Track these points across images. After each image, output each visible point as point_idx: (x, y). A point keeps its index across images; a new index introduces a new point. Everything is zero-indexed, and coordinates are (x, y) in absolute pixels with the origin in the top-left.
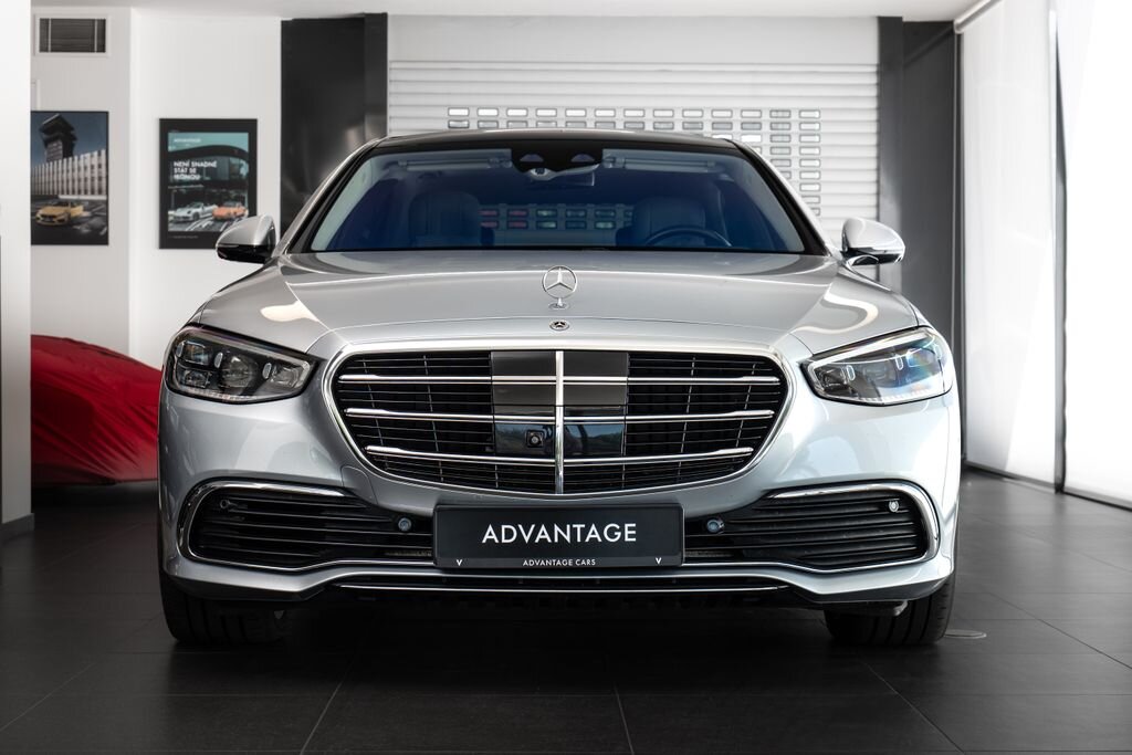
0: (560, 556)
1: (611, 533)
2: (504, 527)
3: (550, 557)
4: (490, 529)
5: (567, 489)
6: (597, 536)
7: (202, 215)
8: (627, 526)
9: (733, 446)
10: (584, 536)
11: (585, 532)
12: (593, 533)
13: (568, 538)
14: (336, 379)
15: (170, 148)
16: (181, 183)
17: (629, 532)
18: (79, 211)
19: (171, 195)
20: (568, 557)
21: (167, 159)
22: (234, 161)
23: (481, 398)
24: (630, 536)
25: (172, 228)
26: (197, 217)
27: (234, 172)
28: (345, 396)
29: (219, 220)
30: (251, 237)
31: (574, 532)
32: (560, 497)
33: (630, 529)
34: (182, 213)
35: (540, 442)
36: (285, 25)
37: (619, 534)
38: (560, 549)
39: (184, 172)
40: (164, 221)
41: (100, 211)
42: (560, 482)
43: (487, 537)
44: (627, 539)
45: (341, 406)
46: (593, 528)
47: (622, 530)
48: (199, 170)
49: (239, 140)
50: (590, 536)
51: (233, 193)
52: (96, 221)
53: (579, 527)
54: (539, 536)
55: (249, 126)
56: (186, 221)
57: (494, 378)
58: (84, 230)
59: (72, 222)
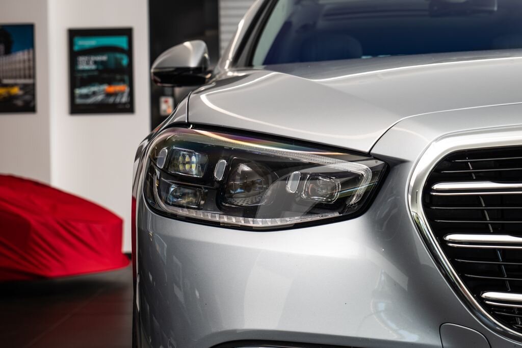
7: (98, 92)
14: (427, 189)
15: (76, 48)
16: (83, 71)
18: (16, 91)
19: (76, 79)
21: (74, 56)
22: (118, 56)
25: (79, 101)
26: (94, 93)
27: (118, 63)
29: (109, 95)
30: (187, 60)
34: (84, 91)
39: (86, 64)
40: (72, 96)
41: (30, 90)
45: (440, 232)
48: (96, 63)
49: (121, 42)
51: (118, 77)
52: (28, 97)
55: (127, 33)
56: (87, 96)
58: (19, 103)
59: (12, 98)
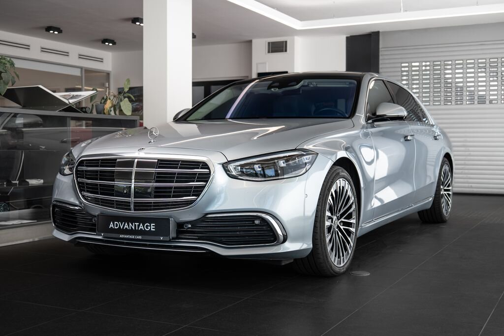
0: (131, 234)
1: (147, 226)
2: (115, 223)
3: (127, 234)
4: (112, 223)
5: (135, 210)
6: (142, 228)
8: (152, 224)
9: (190, 196)
10: (138, 228)
11: (139, 226)
12: (141, 227)
13: (133, 228)
17: (152, 227)
20: (133, 235)
23: (111, 176)
24: (153, 228)
28: (79, 174)
31: (135, 225)
32: (132, 213)
33: (153, 226)
35: (127, 192)
36: (347, 38)
37: (149, 227)
38: (131, 232)
42: (132, 207)
43: (111, 226)
44: (152, 230)
46: (141, 225)
47: (150, 226)
50: (140, 227)
53: (137, 224)
54: (125, 227)
57: (116, 168)
